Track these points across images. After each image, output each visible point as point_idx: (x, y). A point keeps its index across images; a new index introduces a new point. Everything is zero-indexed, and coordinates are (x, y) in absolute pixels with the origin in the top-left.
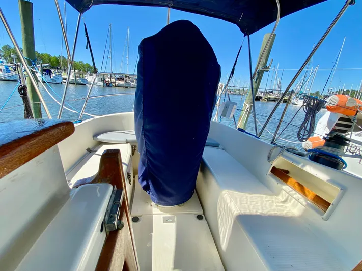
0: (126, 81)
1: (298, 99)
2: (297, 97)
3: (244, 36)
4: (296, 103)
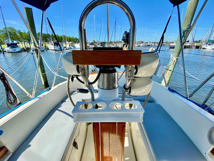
0: (95, 45)
1: (207, 45)
2: (207, 44)
3: (174, 6)
4: (206, 48)
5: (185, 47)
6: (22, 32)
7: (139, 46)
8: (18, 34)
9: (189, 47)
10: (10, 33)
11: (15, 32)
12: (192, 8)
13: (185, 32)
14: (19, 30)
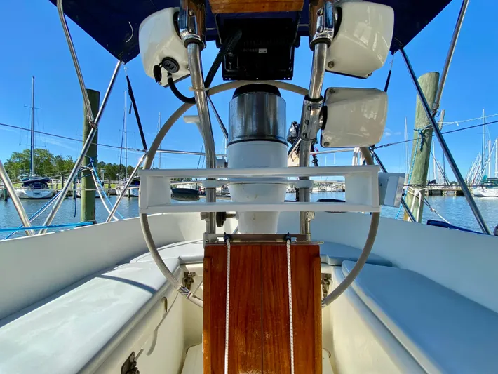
5: (432, 193)
6: (65, 159)
7: (324, 191)
8: (54, 164)
9: (440, 193)
10: (37, 161)
11: (49, 160)
12: (428, 88)
13: (424, 133)
14: (59, 157)
